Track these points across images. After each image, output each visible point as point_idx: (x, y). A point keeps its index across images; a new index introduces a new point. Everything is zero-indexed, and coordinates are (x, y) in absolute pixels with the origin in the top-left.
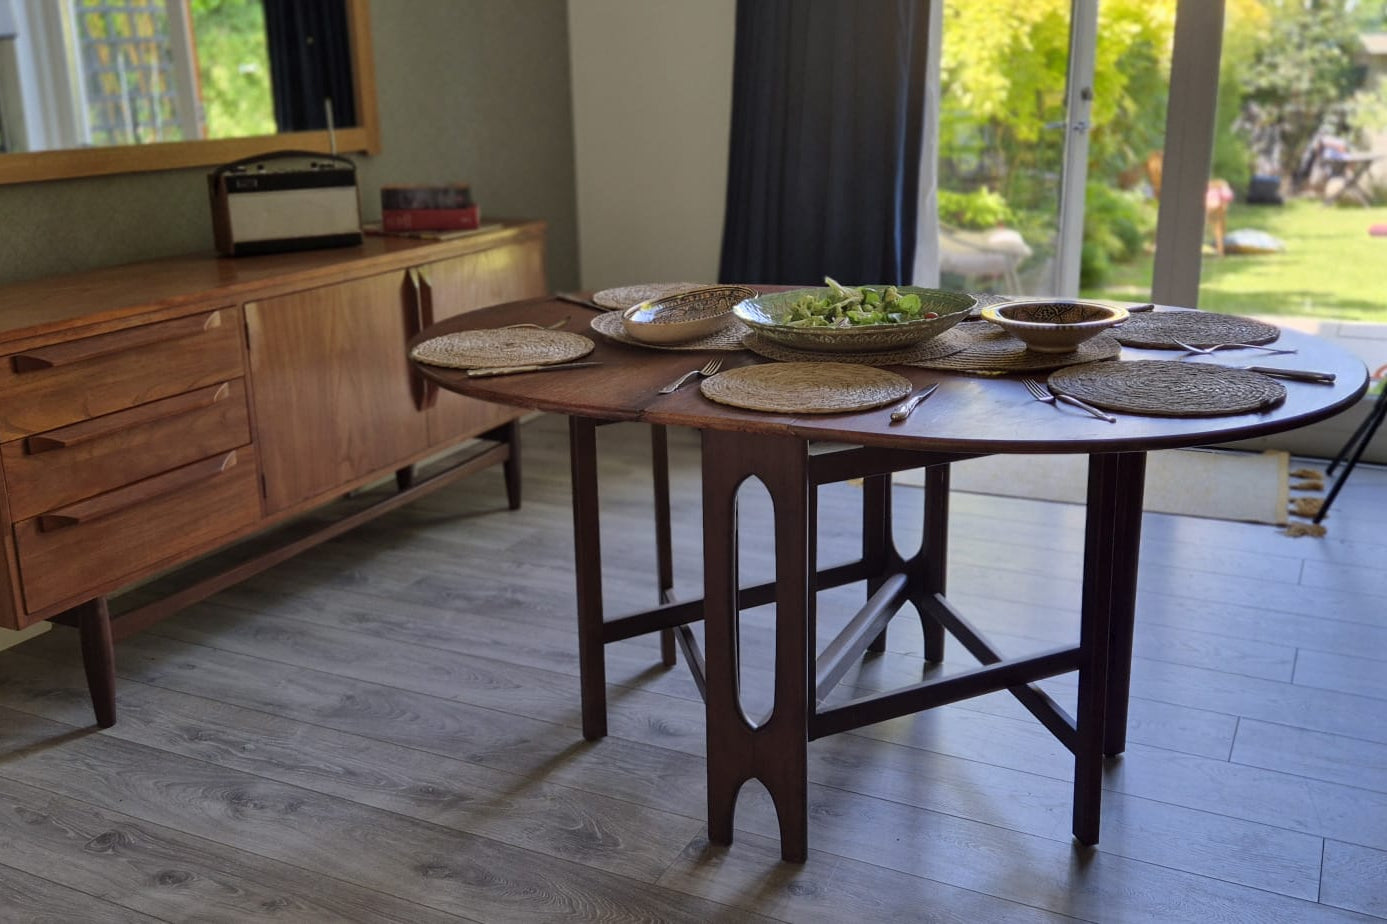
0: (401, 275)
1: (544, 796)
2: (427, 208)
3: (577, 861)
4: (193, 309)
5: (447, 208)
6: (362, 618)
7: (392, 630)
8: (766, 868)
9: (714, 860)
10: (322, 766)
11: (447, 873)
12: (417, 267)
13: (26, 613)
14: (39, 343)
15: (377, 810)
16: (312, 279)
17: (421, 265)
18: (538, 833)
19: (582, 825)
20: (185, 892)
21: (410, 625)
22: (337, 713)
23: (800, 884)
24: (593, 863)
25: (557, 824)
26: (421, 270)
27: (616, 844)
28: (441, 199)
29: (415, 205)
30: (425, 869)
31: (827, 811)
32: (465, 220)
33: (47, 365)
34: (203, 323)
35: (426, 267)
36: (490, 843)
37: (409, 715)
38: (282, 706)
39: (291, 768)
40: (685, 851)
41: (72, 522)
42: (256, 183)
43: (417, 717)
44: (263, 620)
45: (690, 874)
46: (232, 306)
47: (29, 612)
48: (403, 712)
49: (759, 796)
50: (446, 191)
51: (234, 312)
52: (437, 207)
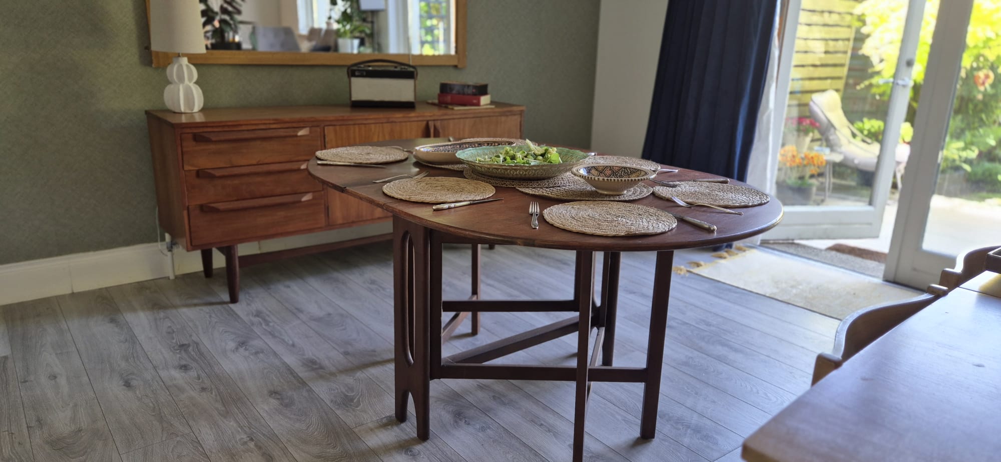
0: (425, 123)
1: (353, 377)
2: (459, 94)
3: (333, 409)
4: (295, 125)
5: (468, 95)
6: (373, 282)
7: (379, 290)
8: (407, 438)
9: (389, 427)
10: (286, 340)
11: (279, 397)
12: (434, 120)
13: (191, 245)
14: (209, 130)
15: (284, 363)
16: (366, 119)
17: (437, 120)
18: (333, 392)
19: (354, 394)
20: (183, 374)
21: (388, 290)
22: (318, 320)
23: (413, 450)
24: (338, 412)
25: (344, 390)
26: (436, 122)
27: (357, 407)
28: (466, 90)
29: (454, 92)
30: (273, 393)
31: (466, 421)
32: (475, 101)
33: (208, 141)
34: (298, 132)
35: (439, 122)
36: (310, 390)
37: (344, 327)
38: (301, 311)
39: (274, 336)
40: (382, 419)
41: (217, 211)
42: (365, 74)
43: (344, 329)
44: (336, 275)
45: (371, 430)
46: (318, 126)
47: (193, 244)
48: (342, 325)
49: (443, 404)
50: (468, 86)
51: (318, 129)
52: (464, 94)
